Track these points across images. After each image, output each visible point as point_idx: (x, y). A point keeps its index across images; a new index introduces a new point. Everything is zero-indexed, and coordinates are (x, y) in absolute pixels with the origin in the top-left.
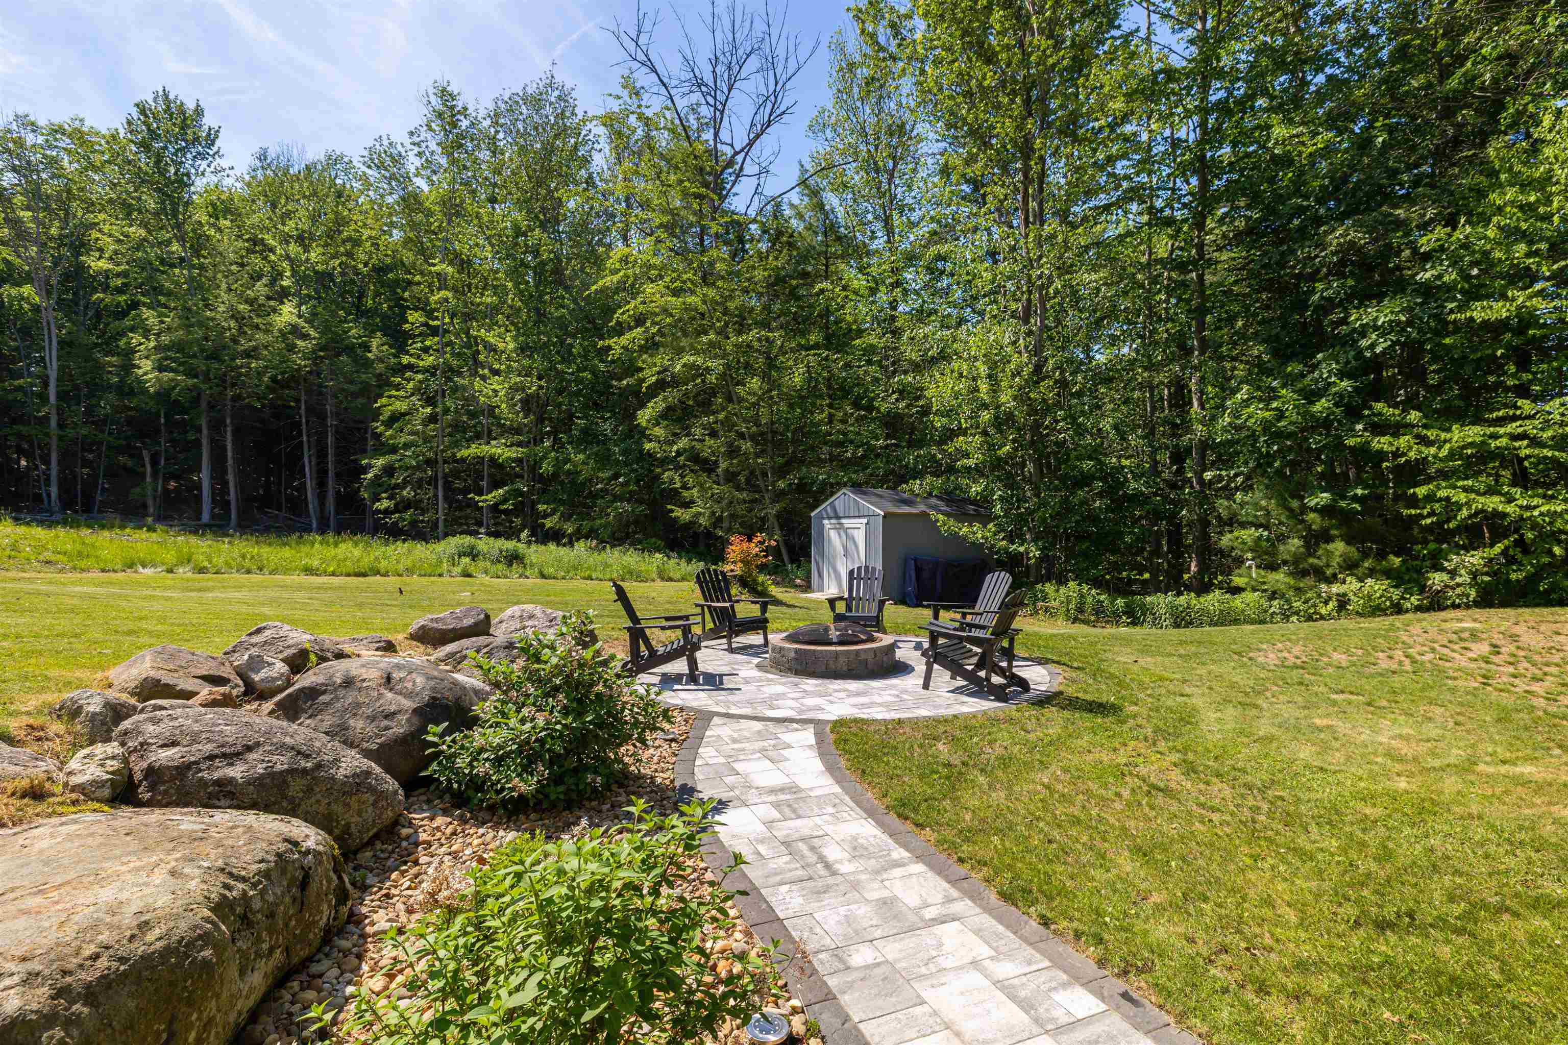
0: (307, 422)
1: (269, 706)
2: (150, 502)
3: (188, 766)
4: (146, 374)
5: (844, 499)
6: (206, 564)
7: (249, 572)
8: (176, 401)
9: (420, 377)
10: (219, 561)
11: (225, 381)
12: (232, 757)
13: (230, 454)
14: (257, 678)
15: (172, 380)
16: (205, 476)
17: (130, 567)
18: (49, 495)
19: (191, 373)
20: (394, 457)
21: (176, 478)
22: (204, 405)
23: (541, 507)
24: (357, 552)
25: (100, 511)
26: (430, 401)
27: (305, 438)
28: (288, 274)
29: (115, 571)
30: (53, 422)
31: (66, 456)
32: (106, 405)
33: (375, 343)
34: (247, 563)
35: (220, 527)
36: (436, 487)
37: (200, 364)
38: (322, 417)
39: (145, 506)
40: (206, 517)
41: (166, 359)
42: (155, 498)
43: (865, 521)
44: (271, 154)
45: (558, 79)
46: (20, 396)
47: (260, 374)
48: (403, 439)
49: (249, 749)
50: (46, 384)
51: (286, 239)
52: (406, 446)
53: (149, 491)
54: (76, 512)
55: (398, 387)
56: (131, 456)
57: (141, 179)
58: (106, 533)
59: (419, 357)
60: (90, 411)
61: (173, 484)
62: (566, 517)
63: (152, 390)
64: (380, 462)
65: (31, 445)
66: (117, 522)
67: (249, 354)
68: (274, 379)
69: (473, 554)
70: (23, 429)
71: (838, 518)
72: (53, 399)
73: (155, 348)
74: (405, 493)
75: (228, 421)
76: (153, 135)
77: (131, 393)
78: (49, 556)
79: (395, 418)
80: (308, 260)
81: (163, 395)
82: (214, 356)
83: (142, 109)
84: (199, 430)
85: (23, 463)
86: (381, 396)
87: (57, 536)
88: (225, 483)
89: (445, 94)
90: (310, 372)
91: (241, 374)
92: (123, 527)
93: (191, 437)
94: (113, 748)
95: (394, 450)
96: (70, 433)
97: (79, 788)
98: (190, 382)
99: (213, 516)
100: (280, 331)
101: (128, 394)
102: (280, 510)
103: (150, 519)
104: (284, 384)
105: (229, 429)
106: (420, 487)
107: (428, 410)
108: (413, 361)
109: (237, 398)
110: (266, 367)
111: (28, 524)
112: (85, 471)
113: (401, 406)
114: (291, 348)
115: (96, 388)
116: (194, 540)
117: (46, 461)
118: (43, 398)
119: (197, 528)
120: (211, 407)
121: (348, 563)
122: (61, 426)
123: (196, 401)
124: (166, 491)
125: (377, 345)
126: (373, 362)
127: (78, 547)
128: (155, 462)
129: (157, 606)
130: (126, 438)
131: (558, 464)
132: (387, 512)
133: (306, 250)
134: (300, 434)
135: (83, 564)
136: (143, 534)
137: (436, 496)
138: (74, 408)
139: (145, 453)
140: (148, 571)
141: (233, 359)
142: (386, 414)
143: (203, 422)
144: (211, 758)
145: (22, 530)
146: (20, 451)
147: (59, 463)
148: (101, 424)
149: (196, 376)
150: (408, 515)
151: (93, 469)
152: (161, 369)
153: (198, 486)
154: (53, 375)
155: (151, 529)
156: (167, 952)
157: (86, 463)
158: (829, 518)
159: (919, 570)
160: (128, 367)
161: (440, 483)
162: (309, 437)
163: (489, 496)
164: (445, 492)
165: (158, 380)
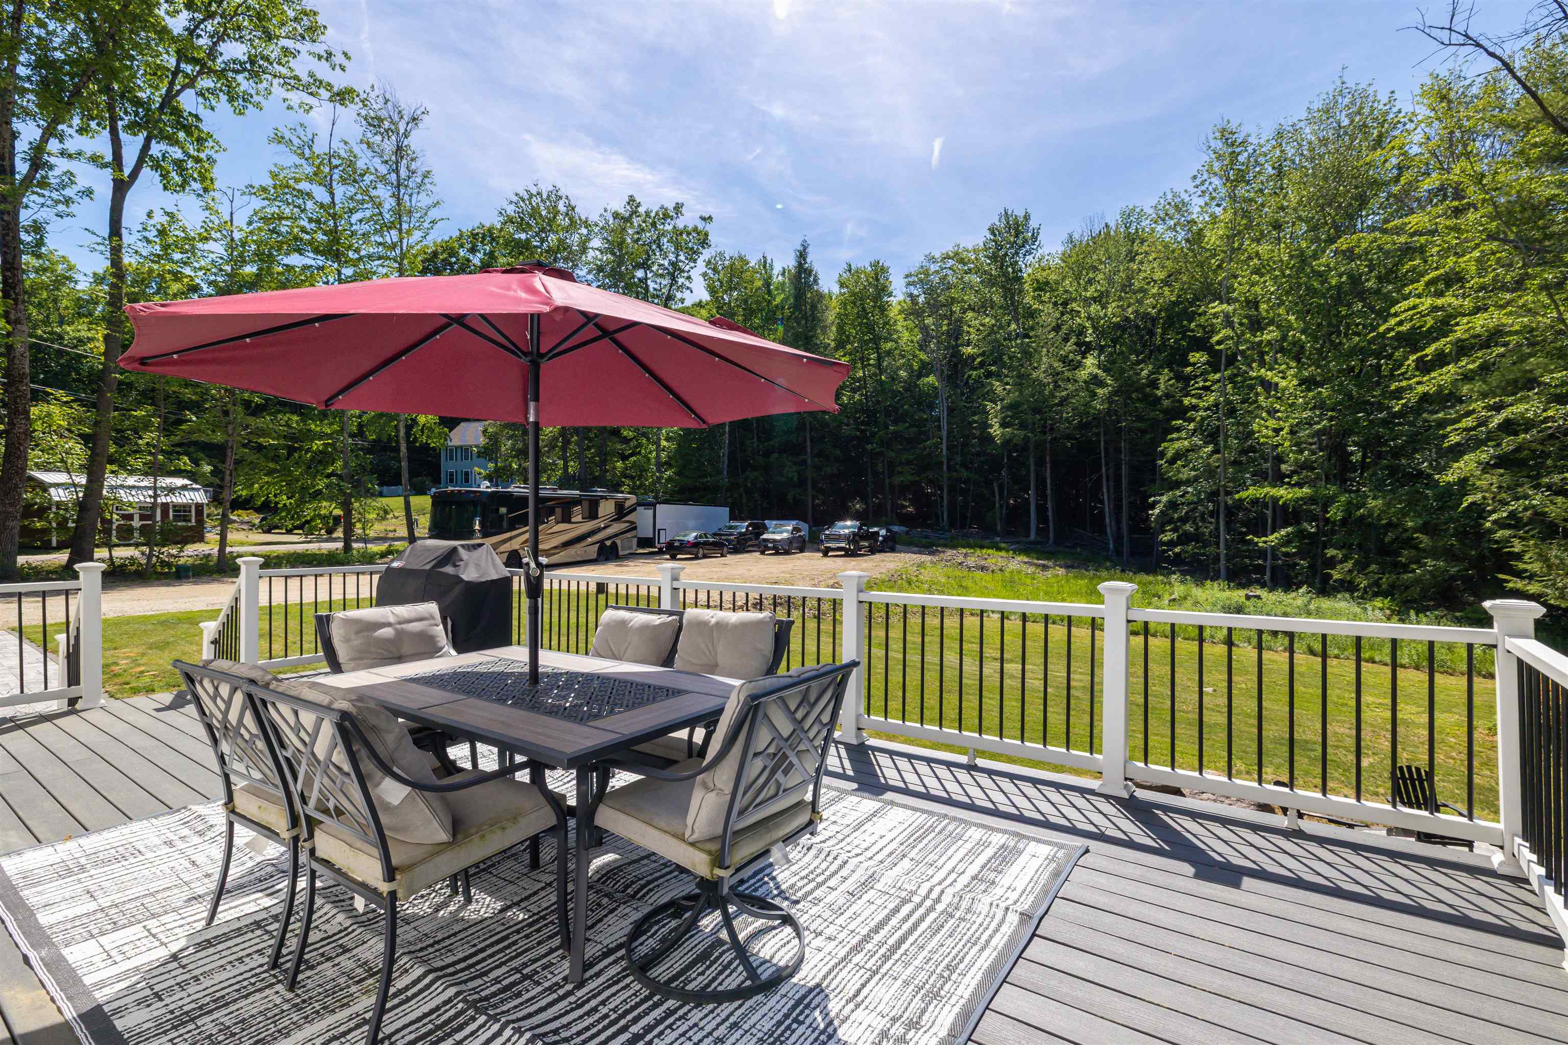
0: (1106, 456)
2: (999, 523)
4: (995, 431)
9: (1201, 415)
11: (1045, 429)
13: (1049, 481)
15: (1011, 433)
16: (1032, 494)
18: (943, 517)
19: (1023, 426)
20: (1177, 493)
21: (1014, 497)
22: (1032, 449)
23: (1331, 552)
25: (970, 528)
26: (1212, 437)
27: (1104, 471)
28: (1090, 331)
30: (945, 468)
31: (952, 490)
33: (1162, 379)
35: (1042, 544)
36: (1218, 521)
37: (1029, 418)
38: (1118, 450)
39: (995, 525)
40: (1033, 535)
41: (1008, 417)
42: (1001, 520)
44: (1076, 236)
45: (1351, 84)
47: (1070, 420)
48: (1185, 475)
51: (1087, 302)
52: (1188, 482)
53: (998, 515)
54: (957, 529)
55: (1178, 429)
56: (988, 487)
57: (991, 282)
59: (1200, 397)
61: (1012, 502)
62: (1361, 567)
63: (999, 442)
64: (1165, 498)
66: (979, 540)
67: (1064, 401)
68: (1080, 423)
72: (945, 451)
73: (1001, 410)
74: (1187, 526)
75: (1048, 459)
76: (999, 247)
77: (988, 444)
79: (1178, 456)
80: (1106, 315)
81: (1007, 442)
82: (1037, 411)
83: (992, 231)
84: (1028, 467)
85: (930, 490)
86: (1165, 440)
88: (1045, 500)
89: (1226, 135)
90: (1109, 414)
91: (1056, 421)
93: (1023, 472)
95: (1177, 484)
96: (954, 475)
98: (1023, 433)
99: (1037, 534)
100: (1085, 382)
102: (1085, 528)
103: (998, 539)
104: (1088, 426)
105: (1048, 465)
106: (1203, 520)
107: (1206, 448)
108: (1194, 401)
109: (1053, 441)
110: (1074, 414)
112: (961, 499)
113: (1182, 446)
114: (1094, 395)
119: (1025, 545)
120: (1037, 450)
122: (949, 468)
123: (1027, 446)
124: (1008, 511)
125: (1165, 380)
126: (1160, 398)
128: (1001, 492)
130: (984, 474)
131: (1350, 507)
132: (1171, 544)
133: (1104, 307)
134: (1101, 469)
137: (1217, 529)
138: (956, 457)
139: (995, 484)
141: (1051, 410)
142: (1170, 454)
143: (1032, 462)
146: (927, 482)
147: (948, 492)
148: (971, 467)
149: (1026, 428)
150: (1190, 548)
151: (966, 497)
152: (1005, 425)
153: (1028, 503)
154: (945, 435)
155: (999, 549)
157: (962, 493)
160: (986, 425)
161: (1222, 516)
162: (1107, 470)
163: (1271, 538)
164: (1228, 524)
165: (1003, 434)
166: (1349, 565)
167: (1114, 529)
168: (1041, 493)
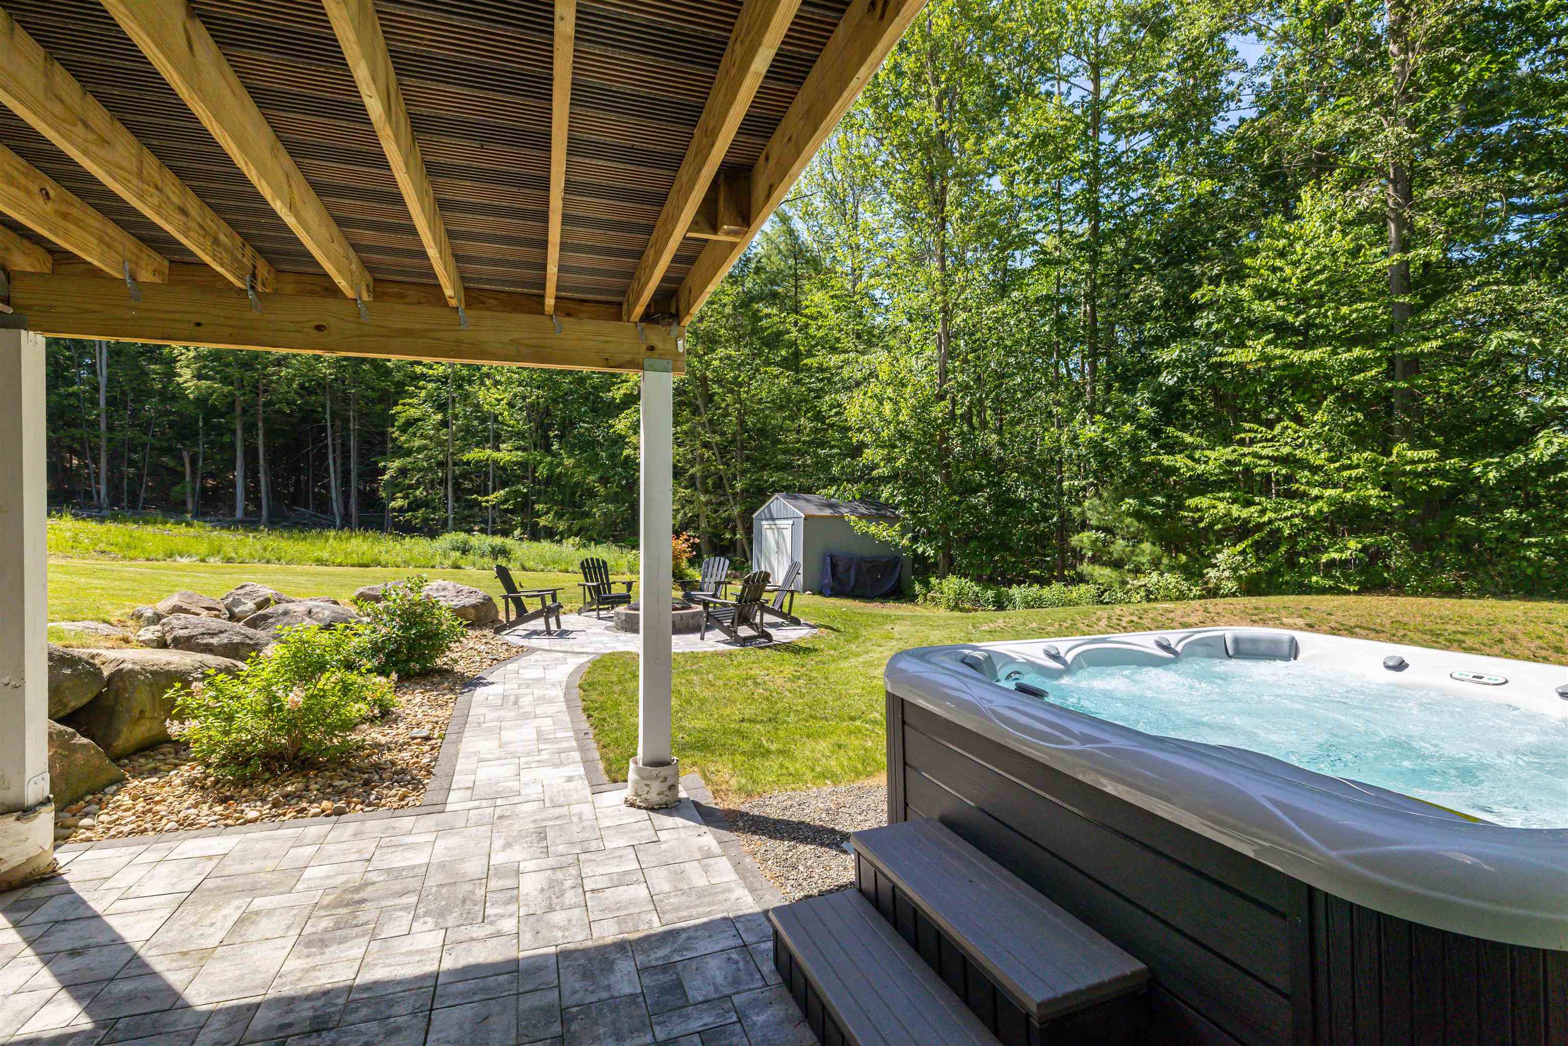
0: (332, 426)
1: (241, 623)
2: (190, 501)
3: (192, 637)
4: (186, 382)
5: (778, 503)
6: (233, 555)
7: (268, 562)
8: (214, 407)
9: (430, 386)
10: (244, 552)
11: (257, 388)
12: (213, 635)
13: (261, 450)
14: (236, 610)
15: (209, 387)
16: (238, 474)
17: (170, 557)
18: (98, 493)
19: (226, 380)
20: (409, 460)
21: (213, 476)
22: (238, 410)
23: (538, 507)
24: (365, 547)
25: (144, 508)
26: (441, 407)
27: (329, 440)
29: (157, 560)
30: (103, 426)
31: (114, 456)
32: (150, 407)
34: (268, 555)
35: (252, 522)
36: (446, 488)
37: (234, 372)
38: (346, 420)
39: (184, 503)
40: (239, 514)
41: (205, 367)
42: (194, 496)
43: (791, 522)
46: (73, 401)
47: (289, 382)
48: (417, 443)
49: (221, 632)
50: (96, 389)
52: (420, 450)
53: (189, 489)
54: (123, 508)
55: (412, 395)
56: (174, 457)
58: (150, 528)
59: (431, 367)
60: (135, 414)
61: (211, 482)
63: (191, 396)
64: (396, 464)
65: (82, 445)
66: (160, 518)
67: (280, 363)
68: (302, 386)
69: (465, 550)
70: (77, 432)
71: (773, 519)
72: (102, 403)
73: (194, 357)
74: (418, 493)
75: (260, 424)
77: (174, 398)
78: (103, 546)
79: (410, 423)
81: (202, 401)
84: (234, 432)
85: (75, 462)
86: (396, 404)
87: (109, 530)
88: (257, 481)
90: (336, 380)
91: (272, 382)
92: (165, 523)
93: (227, 439)
94: (158, 627)
95: (409, 453)
96: (119, 435)
97: (143, 641)
98: (226, 389)
99: (246, 513)
101: (169, 399)
102: (307, 506)
103: (189, 516)
104: (309, 391)
105: (261, 432)
106: (432, 487)
107: (439, 417)
108: (425, 371)
109: (268, 404)
110: (295, 375)
111: (84, 519)
112: (132, 470)
113: (414, 413)
115: (142, 394)
116: (226, 535)
117: (96, 461)
118: (94, 403)
119: (229, 523)
120: (244, 411)
121: (354, 556)
122: (110, 428)
123: (232, 405)
124: (204, 490)
126: (392, 370)
127: (127, 539)
128: (193, 463)
129: (187, 580)
130: (168, 440)
131: (552, 468)
132: (401, 510)
134: (326, 437)
135: (131, 554)
136: (183, 528)
137: (446, 496)
138: (122, 412)
139: (185, 454)
140: (185, 561)
141: (265, 368)
142: (401, 421)
143: (238, 426)
144: (203, 634)
145: (80, 524)
146: (73, 452)
147: (108, 464)
148: (145, 427)
149: (232, 384)
150: (420, 513)
151: (137, 468)
152: (199, 377)
153: (233, 484)
154: (102, 381)
155: (189, 525)
156: (176, 672)
157: (131, 463)
158: (766, 519)
159: (834, 566)
160: (171, 374)
161: (450, 484)
162: (333, 439)
163: (491, 497)
164: (455, 492)
165: (197, 387)
166: (551, 516)
167: (342, 508)
168: (251, 472)
